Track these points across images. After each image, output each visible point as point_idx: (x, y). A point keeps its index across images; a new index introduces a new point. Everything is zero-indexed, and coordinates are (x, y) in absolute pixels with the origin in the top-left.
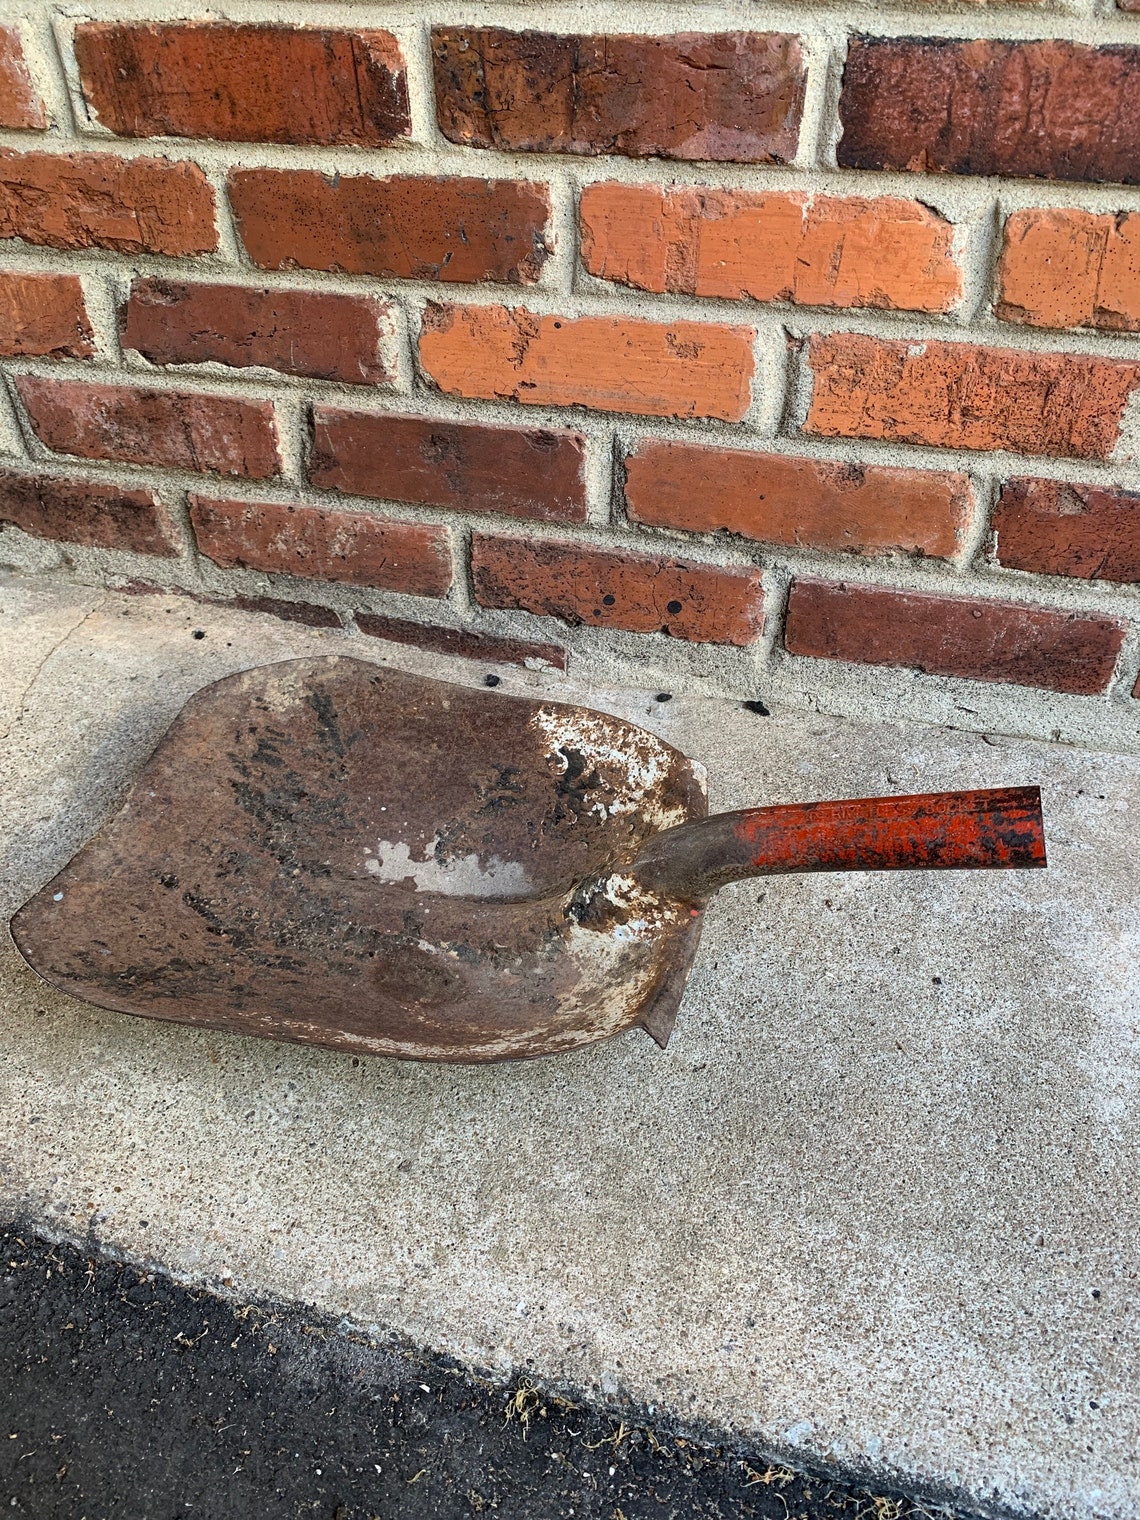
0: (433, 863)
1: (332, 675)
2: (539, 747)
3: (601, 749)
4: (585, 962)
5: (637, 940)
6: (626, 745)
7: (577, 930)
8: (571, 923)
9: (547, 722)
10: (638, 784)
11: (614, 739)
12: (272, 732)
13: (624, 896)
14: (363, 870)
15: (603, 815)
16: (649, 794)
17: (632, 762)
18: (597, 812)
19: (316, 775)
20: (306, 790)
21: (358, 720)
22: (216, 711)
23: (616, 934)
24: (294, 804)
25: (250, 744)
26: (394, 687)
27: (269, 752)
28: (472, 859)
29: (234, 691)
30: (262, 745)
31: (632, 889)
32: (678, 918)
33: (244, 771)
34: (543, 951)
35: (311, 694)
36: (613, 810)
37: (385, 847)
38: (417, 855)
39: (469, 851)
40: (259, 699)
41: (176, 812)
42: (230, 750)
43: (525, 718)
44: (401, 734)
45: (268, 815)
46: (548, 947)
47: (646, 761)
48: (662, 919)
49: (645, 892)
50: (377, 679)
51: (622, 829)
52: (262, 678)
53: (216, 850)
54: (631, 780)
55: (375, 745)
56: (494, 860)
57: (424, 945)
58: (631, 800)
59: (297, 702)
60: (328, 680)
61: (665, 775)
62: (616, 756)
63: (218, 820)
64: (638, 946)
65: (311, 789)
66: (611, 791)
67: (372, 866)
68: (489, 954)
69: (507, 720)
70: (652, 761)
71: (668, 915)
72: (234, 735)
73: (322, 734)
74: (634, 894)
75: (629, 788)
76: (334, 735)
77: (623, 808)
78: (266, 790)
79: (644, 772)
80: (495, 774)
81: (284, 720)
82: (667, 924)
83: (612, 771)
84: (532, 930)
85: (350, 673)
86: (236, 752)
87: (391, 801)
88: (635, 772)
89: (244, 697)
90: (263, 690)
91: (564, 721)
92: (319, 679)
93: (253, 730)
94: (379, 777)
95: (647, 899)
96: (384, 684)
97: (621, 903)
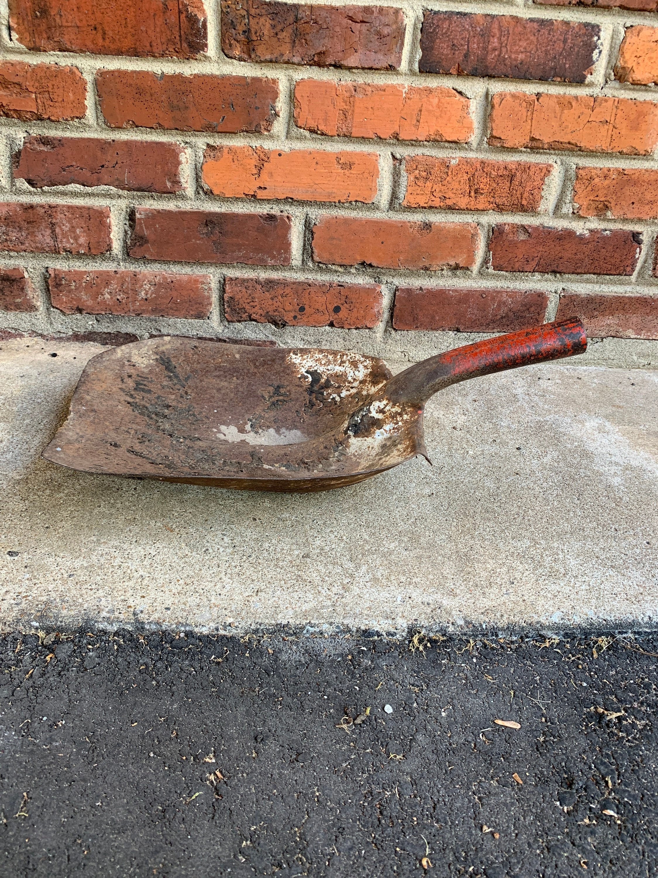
0: (252, 434)
1: (168, 346)
2: (293, 372)
3: (329, 368)
4: (360, 456)
5: (389, 435)
6: (343, 362)
7: (353, 440)
8: (349, 437)
9: (296, 359)
10: (354, 379)
11: (335, 361)
12: (141, 377)
13: (382, 411)
14: (217, 438)
15: (338, 399)
16: (362, 382)
17: (348, 370)
18: (334, 399)
19: (173, 397)
20: (170, 404)
21: (188, 368)
22: (106, 368)
23: (376, 436)
24: (166, 411)
25: (130, 383)
26: (206, 350)
27: (142, 387)
28: (272, 431)
29: (113, 357)
30: (138, 384)
31: (386, 406)
32: (411, 417)
33: (131, 396)
34: (334, 457)
35: (158, 357)
36: (342, 395)
37: (223, 428)
38: (242, 431)
39: (268, 427)
40: (128, 361)
41: (102, 416)
42: (120, 386)
43: (283, 358)
44: (214, 374)
45: (153, 416)
46: (337, 454)
47: (356, 367)
48: (402, 420)
49: (394, 405)
50: (195, 347)
51: (350, 403)
52: (128, 351)
53: (133, 432)
54: (350, 379)
55: (201, 381)
56: (283, 430)
57: (266, 466)
58: (352, 388)
59: (151, 361)
60: (167, 349)
61: (370, 370)
62: (338, 369)
63: (127, 419)
64: (390, 438)
65: (174, 404)
66: (339, 387)
67: (221, 436)
68: (303, 466)
69: (273, 360)
70: (361, 366)
71: (405, 417)
72: (120, 379)
73: (170, 377)
74: (388, 408)
75: (350, 382)
76: (177, 377)
77: (348, 393)
78: (147, 405)
79: (356, 373)
80: (271, 389)
81: (146, 371)
82: (406, 422)
83: (338, 376)
84: (326, 448)
85: (179, 345)
86: (124, 387)
87: (218, 407)
88: (352, 374)
89: (118, 360)
90: (130, 356)
91: (305, 357)
92: (161, 349)
93: (130, 376)
94: (208, 396)
95: (397, 409)
96: (199, 349)
97: (380, 416)
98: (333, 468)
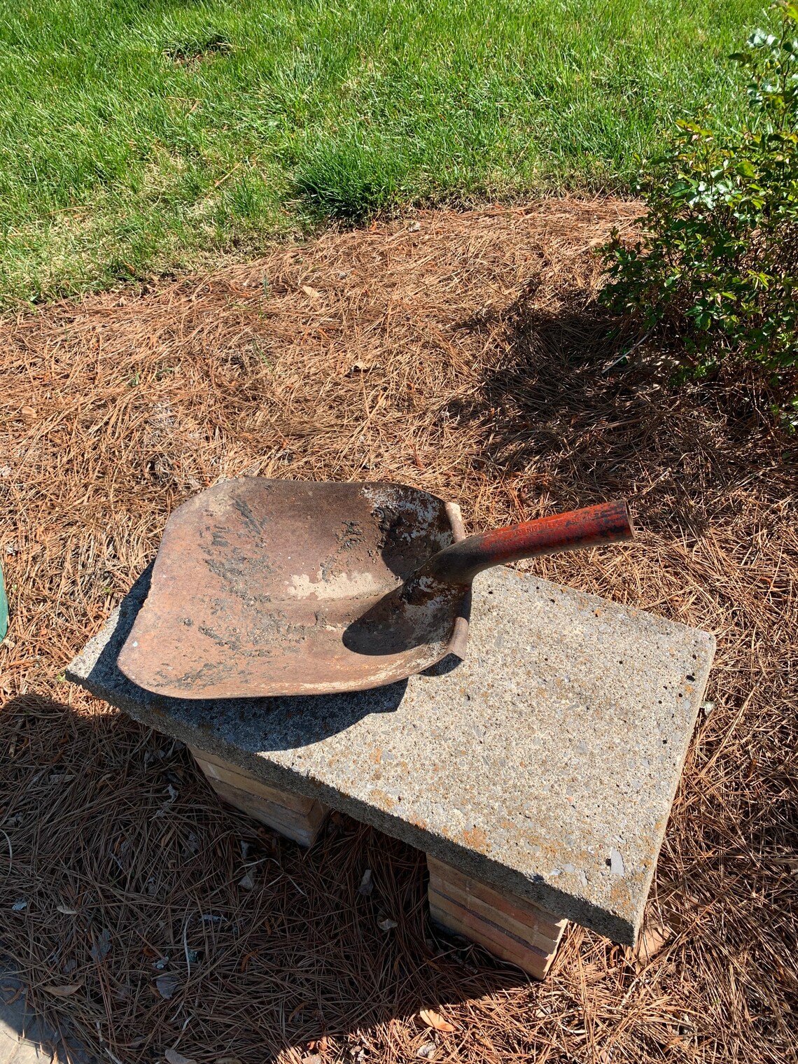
0: (323, 583)
1: (243, 489)
2: (367, 508)
3: (401, 504)
4: (415, 622)
5: (440, 606)
6: (413, 499)
7: (408, 606)
8: (404, 603)
9: (369, 494)
10: (424, 520)
11: (406, 497)
12: (218, 528)
13: (429, 586)
14: (287, 594)
15: (409, 539)
16: (431, 525)
17: (419, 509)
18: (405, 538)
19: (249, 547)
20: (245, 556)
21: (264, 511)
22: (185, 523)
23: (429, 605)
24: (241, 565)
25: (208, 537)
26: (280, 490)
27: (219, 539)
28: (344, 574)
29: (192, 509)
30: (215, 536)
31: (433, 582)
32: (459, 592)
33: (209, 553)
34: (392, 619)
35: (234, 502)
36: (413, 536)
37: (295, 578)
38: (313, 580)
39: (340, 571)
40: (206, 511)
41: (180, 584)
42: (199, 542)
43: (355, 494)
44: (289, 514)
45: (229, 574)
46: (394, 617)
47: (426, 507)
48: (451, 594)
49: (440, 583)
50: (269, 486)
51: (420, 546)
52: (205, 498)
53: (207, 599)
54: (420, 518)
55: (276, 523)
56: (355, 574)
57: (329, 628)
58: (422, 529)
59: (228, 507)
60: (242, 492)
61: (438, 513)
62: (409, 506)
63: (203, 583)
64: (441, 609)
65: (249, 555)
66: (410, 526)
67: (292, 591)
68: (364, 626)
69: (346, 496)
70: (430, 507)
71: (453, 592)
72: (198, 534)
73: (246, 523)
74: (434, 585)
75: (420, 523)
76: (252, 522)
77: (418, 534)
78: (224, 561)
79: (426, 513)
80: (345, 527)
81: (223, 519)
82: (454, 596)
83: (409, 514)
84: (384, 610)
85: (253, 486)
86: (202, 543)
87: (292, 552)
88: (422, 514)
89: (197, 511)
90: (208, 505)
91: (377, 492)
92: (238, 492)
93: (208, 528)
94: (283, 541)
95: (441, 586)
96: (273, 489)
97: (429, 590)
98: (392, 630)
